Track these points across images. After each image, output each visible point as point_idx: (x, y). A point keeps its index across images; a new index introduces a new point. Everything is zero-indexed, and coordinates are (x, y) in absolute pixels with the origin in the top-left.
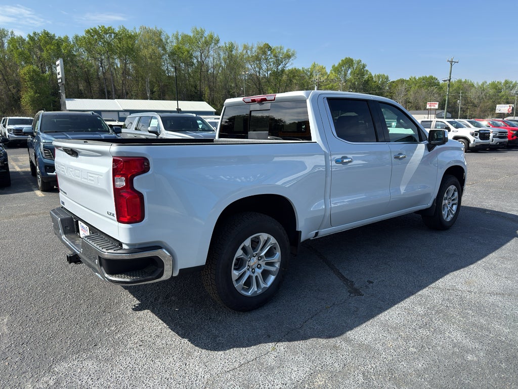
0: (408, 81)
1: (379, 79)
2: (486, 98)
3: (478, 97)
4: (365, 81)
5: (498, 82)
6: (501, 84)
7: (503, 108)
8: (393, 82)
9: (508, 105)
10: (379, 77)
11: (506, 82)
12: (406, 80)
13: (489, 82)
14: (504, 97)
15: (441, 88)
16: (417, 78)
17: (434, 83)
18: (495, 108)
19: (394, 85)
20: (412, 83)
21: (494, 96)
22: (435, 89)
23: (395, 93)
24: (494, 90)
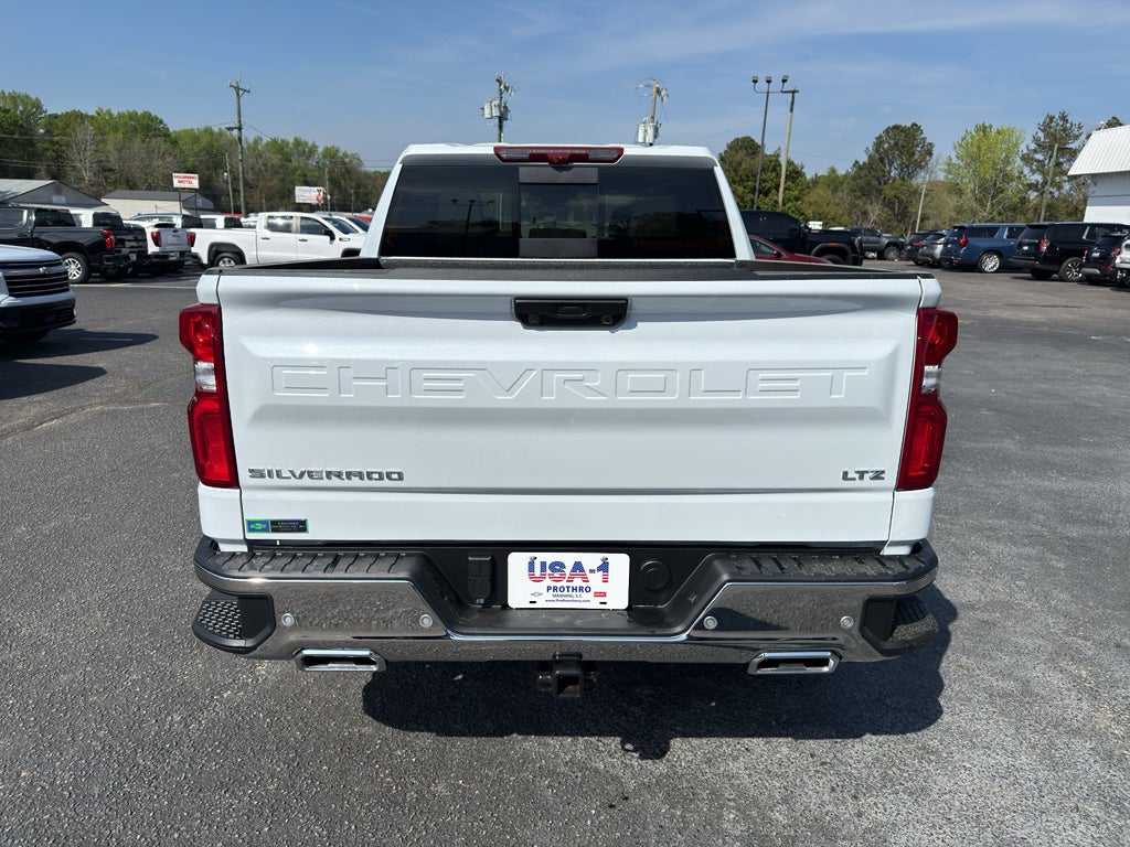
0: (93, 117)
1: (16, 106)
2: (266, 171)
3: (252, 168)
5: (283, 141)
6: (288, 144)
8: (56, 116)
9: (316, 189)
10: (14, 99)
11: (298, 142)
12: (87, 116)
13: (267, 138)
14: (299, 172)
15: (175, 143)
16: (115, 114)
17: (155, 129)
18: (292, 193)
19: (60, 124)
20: (104, 125)
21: (282, 167)
22: (162, 143)
23: (68, 145)
24: (280, 156)
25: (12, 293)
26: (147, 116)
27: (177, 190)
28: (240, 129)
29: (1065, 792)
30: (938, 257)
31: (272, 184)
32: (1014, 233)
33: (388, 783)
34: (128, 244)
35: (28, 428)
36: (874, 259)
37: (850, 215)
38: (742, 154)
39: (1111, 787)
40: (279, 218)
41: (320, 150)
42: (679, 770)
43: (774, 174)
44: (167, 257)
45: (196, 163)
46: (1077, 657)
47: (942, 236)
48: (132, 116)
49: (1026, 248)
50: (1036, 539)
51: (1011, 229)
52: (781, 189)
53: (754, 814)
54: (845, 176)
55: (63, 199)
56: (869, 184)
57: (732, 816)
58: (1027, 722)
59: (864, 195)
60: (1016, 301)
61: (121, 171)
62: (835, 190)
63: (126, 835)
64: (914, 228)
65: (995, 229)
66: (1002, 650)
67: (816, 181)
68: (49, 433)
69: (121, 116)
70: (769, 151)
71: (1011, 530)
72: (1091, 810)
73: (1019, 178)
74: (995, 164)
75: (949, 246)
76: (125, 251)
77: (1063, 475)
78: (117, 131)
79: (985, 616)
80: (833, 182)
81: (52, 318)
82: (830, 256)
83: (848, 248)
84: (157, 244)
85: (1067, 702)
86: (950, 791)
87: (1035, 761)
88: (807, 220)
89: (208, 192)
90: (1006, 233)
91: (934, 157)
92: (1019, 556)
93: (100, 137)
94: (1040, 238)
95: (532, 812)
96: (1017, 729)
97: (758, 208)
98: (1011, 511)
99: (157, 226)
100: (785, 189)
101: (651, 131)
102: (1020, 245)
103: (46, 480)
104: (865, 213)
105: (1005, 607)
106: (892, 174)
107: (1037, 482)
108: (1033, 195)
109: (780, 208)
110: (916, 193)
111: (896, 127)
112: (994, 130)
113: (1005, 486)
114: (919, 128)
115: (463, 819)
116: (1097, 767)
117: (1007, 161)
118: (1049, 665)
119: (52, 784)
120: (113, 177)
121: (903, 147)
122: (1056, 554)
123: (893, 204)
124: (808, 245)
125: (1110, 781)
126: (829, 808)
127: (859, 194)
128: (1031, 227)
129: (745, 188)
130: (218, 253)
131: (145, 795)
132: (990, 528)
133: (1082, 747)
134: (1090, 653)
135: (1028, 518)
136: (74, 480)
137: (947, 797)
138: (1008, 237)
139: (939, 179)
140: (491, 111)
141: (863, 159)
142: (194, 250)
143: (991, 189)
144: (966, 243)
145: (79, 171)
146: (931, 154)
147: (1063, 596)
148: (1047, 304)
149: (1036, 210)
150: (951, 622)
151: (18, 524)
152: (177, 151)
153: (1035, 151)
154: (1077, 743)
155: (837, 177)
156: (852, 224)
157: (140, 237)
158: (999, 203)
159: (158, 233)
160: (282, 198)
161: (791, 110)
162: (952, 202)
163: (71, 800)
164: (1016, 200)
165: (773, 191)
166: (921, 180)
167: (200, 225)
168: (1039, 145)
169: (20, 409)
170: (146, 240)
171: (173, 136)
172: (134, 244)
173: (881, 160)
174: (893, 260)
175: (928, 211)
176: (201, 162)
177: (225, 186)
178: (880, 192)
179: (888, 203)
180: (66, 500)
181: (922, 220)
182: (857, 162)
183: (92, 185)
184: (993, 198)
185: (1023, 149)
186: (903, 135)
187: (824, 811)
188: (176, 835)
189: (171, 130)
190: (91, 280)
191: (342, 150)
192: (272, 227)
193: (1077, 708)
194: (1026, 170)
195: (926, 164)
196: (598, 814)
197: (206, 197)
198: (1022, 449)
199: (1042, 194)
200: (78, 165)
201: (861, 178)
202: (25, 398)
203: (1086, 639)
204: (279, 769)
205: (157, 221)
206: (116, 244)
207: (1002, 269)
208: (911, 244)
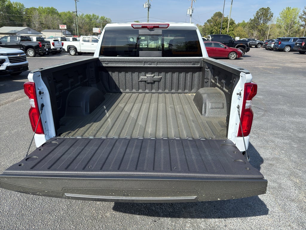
0: (38, 9)
1: (17, 6)
2: (85, 23)
3: (81, 23)
4: (7, 6)
5: (89, 15)
6: (91, 16)
7: (96, 30)
8: (28, 9)
9: (98, 28)
10: (16, 4)
11: (94, 15)
12: (36, 9)
13: (85, 14)
14: (94, 24)
15: (60, 16)
16: (44, 8)
17: (55, 12)
18: (92, 30)
19: (29, 11)
20: (41, 11)
21: (89, 22)
22: (57, 16)
23: (31, 17)
24: (89, 19)
25: (11, 62)
26: (53, 8)
27: (61, 29)
28: (76, 12)
29: (287, 220)
30: (272, 47)
31: (87, 27)
32: (295, 40)
33: (94, 212)
34: (46, 46)
35: (13, 101)
36: (254, 48)
37: (248, 34)
38: (217, 17)
39: (301, 219)
40: (87, 38)
41: (100, 17)
42: (176, 210)
43: (226, 23)
44: (56, 49)
45: (66, 22)
46: (296, 176)
47: (274, 41)
48: (48, 8)
49: (298, 45)
50: (289, 137)
51: (294, 39)
52: (228, 27)
53: (195, 225)
54: (247, 23)
55: (31, 32)
56: (254, 25)
57: (189, 225)
58: (279, 197)
59: (252, 29)
60: (293, 61)
61: (46, 24)
62: (244, 27)
63: (21, 227)
64: (266, 38)
65: (289, 39)
66: (274, 174)
67: (239, 25)
68: (18, 103)
69: (45, 8)
70: (225, 16)
71: (282, 135)
72: (294, 226)
73: (298, 23)
74: (291, 19)
75: (276, 44)
76: (45, 48)
77: (300, 117)
78: (44, 13)
79: (271, 162)
80: (244, 25)
81: (22, 68)
82: (240, 48)
83: (245, 45)
84: (54, 46)
85: (291, 190)
86: (253, 219)
87: (280, 210)
88: (235, 36)
89: (70, 30)
90: (292, 40)
91: (273, 17)
92: (284, 143)
93: (40, 15)
94: (302, 42)
95: (132, 222)
96: (275, 199)
97: (221, 33)
98: (283, 128)
99: (54, 41)
100: (229, 27)
101: (191, 11)
102: (296, 44)
103: (15, 117)
104: (252, 34)
105: (277, 159)
106: (261, 22)
107: (292, 119)
108: (302, 28)
109: (228, 33)
110: (268, 28)
111: (262, 8)
112: (292, 9)
113: (283, 120)
114: (269, 9)
115: (113, 224)
116: (297, 212)
117: (295, 18)
118: (288, 178)
119: (3, 210)
120: (44, 26)
121: (264, 14)
122: (295, 142)
123: (261, 31)
124: (234, 45)
125: (301, 217)
126: (217, 223)
127: (251, 28)
128: (300, 38)
129: (218, 27)
130: (70, 48)
131: (27, 214)
132: (277, 134)
133: (294, 205)
134: (300, 175)
135: (288, 131)
136: (23, 117)
137: (252, 221)
138: (293, 41)
139: (274, 23)
140: (146, 6)
141: (253, 18)
142: (63, 47)
143: (289, 27)
144: (281, 43)
145: (35, 24)
146: (272, 16)
147: (295, 156)
148: (303, 62)
149: (303, 32)
150: (261, 164)
151: (6, 130)
152: (61, 18)
153: (303, 15)
154: (293, 204)
155: (245, 23)
156: (249, 37)
157: (49, 44)
158: (292, 30)
159: (54, 43)
160: (89, 31)
161: (232, 4)
162: (278, 30)
163: (7, 216)
164: (297, 30)
165: (226, 28)
166: (269, 24)
167: (66, 40)
168: (305, 13)
169: (12, 95)
170: (50, 45)
171: (59, 14)
172: (47, 46)
173: (258, 18)
174: (260, 48)
175: (271, 33)
176: (68, 21)
177: (74, 28)
178: (257, 28)
179: (259, 31)
180: (19, 123)
181: (269, 36)
182: (251, 19)
183: (38, 28)
184: (290, 29)
185: (300, 14)
186: (265, 10)
187: (216, 224)
188: (34, 227)
189: (59, 12)
190: (36, 56)
191: (106, 17)
192: (84, 41)
193: (294, 192)
194: (300, 21)
195: (271, 19)
196: (151, 224)
197: (69, 31)
198: (289, 109)
199: (304, 28)
200: (34, 22)
201: (252, 23)
202: (13, 92)
203: (300, 170)
204: (64, 207)
205: (54, 39)
206: (42, 46)
207: (291, 51)
208: (265, 43)
